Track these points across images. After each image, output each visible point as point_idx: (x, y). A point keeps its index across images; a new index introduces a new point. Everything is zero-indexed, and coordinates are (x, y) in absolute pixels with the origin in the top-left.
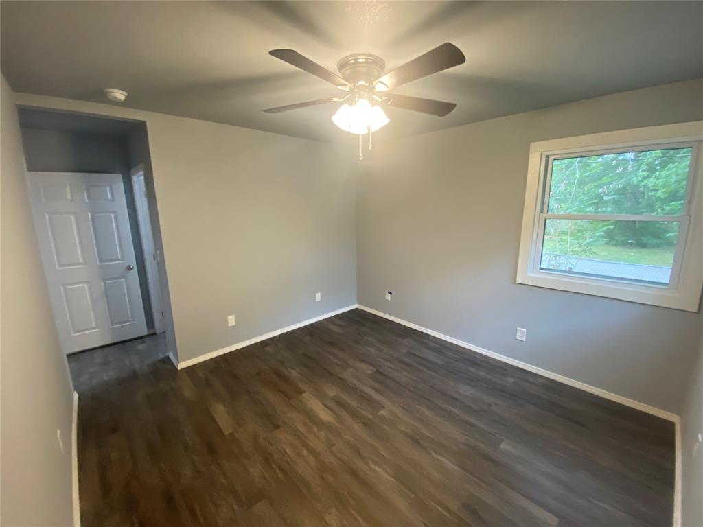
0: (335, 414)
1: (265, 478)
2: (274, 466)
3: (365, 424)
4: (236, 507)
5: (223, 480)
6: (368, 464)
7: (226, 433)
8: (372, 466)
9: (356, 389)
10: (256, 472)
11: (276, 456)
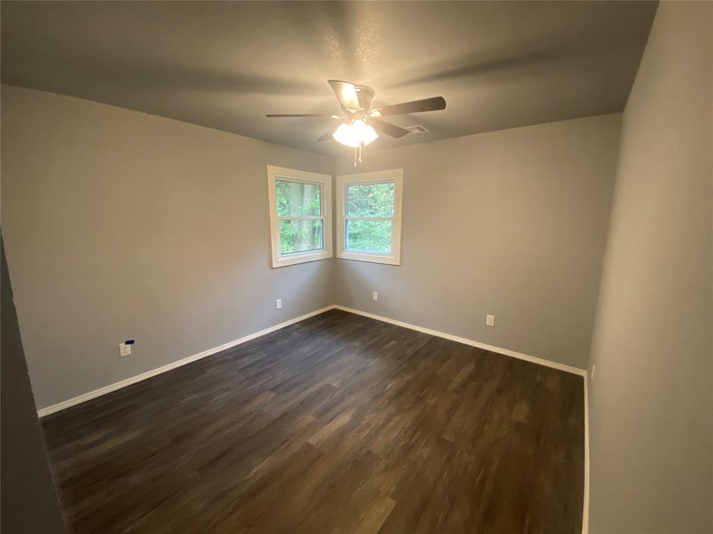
0: (342, 411)
1: (426, 443)
2: (413, 441)
3: (350, 393)
4: (458, 453)
5: (446, 473)
6: (387, 391)
7: (394, 503)
8: (387, 388)
9: (303, 401)
10: (424, 451)
11: (403, 443)
